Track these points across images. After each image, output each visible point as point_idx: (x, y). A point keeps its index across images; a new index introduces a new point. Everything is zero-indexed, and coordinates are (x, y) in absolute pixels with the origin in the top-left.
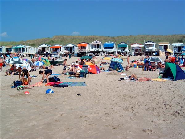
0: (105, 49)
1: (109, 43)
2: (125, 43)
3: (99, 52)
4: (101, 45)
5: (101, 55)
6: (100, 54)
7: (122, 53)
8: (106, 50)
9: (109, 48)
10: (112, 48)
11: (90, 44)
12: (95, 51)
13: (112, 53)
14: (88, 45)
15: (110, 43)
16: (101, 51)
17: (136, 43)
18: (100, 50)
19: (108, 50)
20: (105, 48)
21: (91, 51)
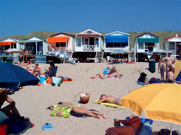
0: (107, 47)
1: (116, 35)
2: (152, 35)
3: (93, 55)
4: (100, 39)
5: (100, 61)
6: (96, 59)
7: (149, 57)
8: (109, 48)
9: (117, 45)
10: (125, 45)
11: (74, 37)
12: (86, 51)
13: (126, 55)
14: (71, 39)
15: (119, 35)
16: (100, 51)
17: (177, 35)
18: (97, 49)
19: (114, 48)
20: (109, 45)
21: (76, 51)
